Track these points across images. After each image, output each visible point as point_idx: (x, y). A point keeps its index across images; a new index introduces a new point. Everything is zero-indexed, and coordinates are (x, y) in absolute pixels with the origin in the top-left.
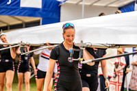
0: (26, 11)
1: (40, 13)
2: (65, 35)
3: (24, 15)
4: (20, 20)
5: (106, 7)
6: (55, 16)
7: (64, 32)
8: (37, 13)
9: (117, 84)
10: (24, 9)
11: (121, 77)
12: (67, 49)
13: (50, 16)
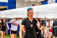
5: (35, 2)
6: (13, 6)
7: (28, 12)
8: (6, 4)
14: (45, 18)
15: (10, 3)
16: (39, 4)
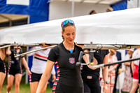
0: (13, 8)
1: (27, 10)
2: (65, 34)
3: (11, 13)
4: (6, 18)
5: (97, 4)
6: (43, 14)
7: (64, 30)
8: (24, 10)
9: (109, 85)
10: (11, 6)
11: (113, 77)
12: (67, 49)
13: (38, 13)
14: (91, 43)
15: (34, 6)
16: (106, 9)
